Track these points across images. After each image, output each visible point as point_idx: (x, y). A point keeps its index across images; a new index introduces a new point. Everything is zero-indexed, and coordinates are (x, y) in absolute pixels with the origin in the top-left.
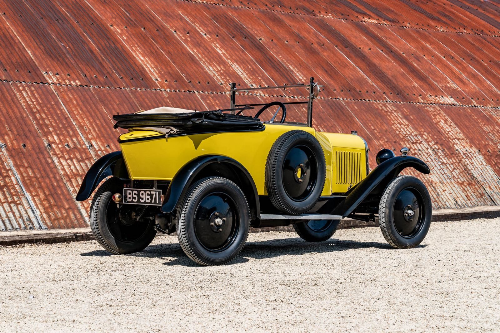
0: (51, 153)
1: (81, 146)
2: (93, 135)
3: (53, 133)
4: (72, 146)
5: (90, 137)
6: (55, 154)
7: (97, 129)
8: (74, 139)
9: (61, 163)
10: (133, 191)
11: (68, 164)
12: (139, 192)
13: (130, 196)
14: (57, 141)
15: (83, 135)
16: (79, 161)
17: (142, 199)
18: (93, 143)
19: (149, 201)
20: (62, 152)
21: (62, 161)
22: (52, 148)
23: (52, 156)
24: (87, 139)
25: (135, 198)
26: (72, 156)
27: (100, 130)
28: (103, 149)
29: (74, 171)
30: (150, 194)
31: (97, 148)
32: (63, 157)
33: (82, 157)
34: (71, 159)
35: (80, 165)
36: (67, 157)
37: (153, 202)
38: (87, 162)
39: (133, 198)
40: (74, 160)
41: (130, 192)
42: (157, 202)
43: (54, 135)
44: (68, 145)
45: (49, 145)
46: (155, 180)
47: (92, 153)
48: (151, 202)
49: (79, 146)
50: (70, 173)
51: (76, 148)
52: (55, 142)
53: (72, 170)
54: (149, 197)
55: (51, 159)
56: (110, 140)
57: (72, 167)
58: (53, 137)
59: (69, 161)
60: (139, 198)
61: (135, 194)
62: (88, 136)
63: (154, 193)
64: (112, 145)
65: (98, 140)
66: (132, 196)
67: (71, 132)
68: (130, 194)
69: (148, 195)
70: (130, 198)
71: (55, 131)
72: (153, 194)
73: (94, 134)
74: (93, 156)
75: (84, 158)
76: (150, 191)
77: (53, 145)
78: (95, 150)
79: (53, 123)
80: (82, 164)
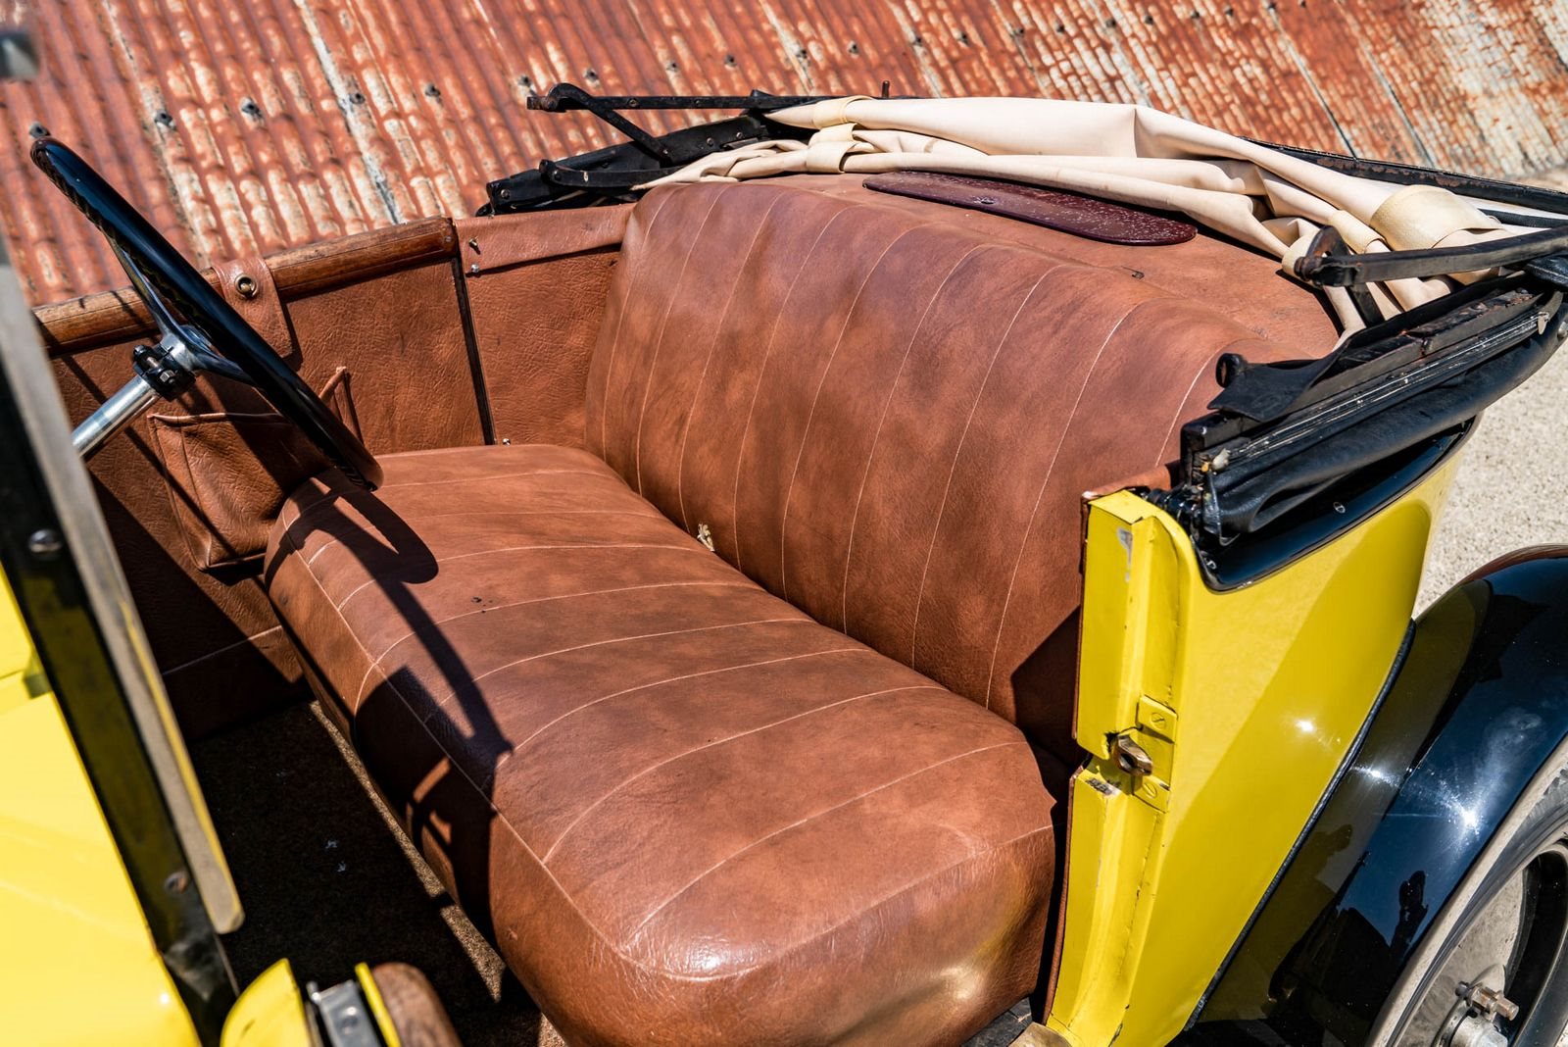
0: (169, 153)
1: (313, 102)
2: (374, 48)
3: (193, 55)
4: (271, 106)
5: (359, 55)
6: (189, 159)
7: (393, 18)
8: (288, 76)
9: (206, 200)
11: (241, 196)
14: (208, 93)
15: (329, 51)
16: (291, 178)
18: (370, 80)
20: (221, 143)
21: (214, 186)
22: (178, 130)
23: (171, 168)
24: (349, 67)
26: (264, 157)
27: (406, 23)
28: (408, 105)
29: (265, 229)
31: (382, 106)
32: (224, 170)
33: (310, 157)
34: (256, 173)
35: (298, 192)
36: (239, 165)
38: (329, 176)
40: (273, 177)
43: (195, 65)
44: (253, 109)
45: (167, 116)
47: (360, 131)
49: (302, 107)
50: (246, 242)
51: (289, 116)
52: (196, 103)
53: (254, 226)
55: (164, 181)
56: (441, 64)
57: (259, 213)
58: (190, 72)
59: (246, 185)
62: (349, 53)
64: (448, 84)
65: (391, 67)
67: (276, 43)
71: (203, 46)
73: (378, 39)
74: (363, 145)
75: (320, 159)
77: (186, 116)
78: (375, 120)
80: (307, 190)
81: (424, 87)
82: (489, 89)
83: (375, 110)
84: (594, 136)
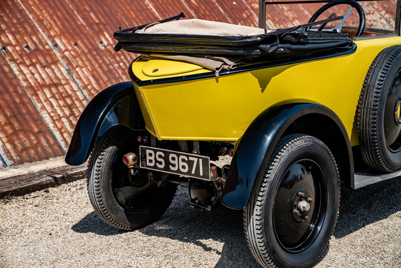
0: (7, 59)
1: (44, 46)
2: (56, 31)
3: (6, 31)
4: (32, 47)
5: (52, 33)
6: (13, 60)
7: (59, 23)
8: (34, 38)
9: (21, 71)
10: (155, 151)
11: (31, 71)
12: (167, 154)
13: (152, 158)
14: (14, 42)
15: (43, 32)
16: (43, 67)
17: (174, 166)
18: (58, 41)
19: (186, 170)
20: (21, 56)
21: (22, 68)
22: (8, 52)
23: (9, 63)
24: (50, 37)
25: (160, 163)
26: (34, 61)
27: (63, 24)
28: (70, 48)
29: (39, 80)
30: (186, 159)
31: (63, 48)
32: (24, 63)
33: (46, 61)
34: (34, 65)
35: (46, 71)
36: (28, 63)
37: (193, 172)
38: (53, 67)
39: (156, 161)
40: (38, 66)
41: (152, 152)
42: (201, 174)
43: (8, 34)
44: (27, 47)
45: (4, 48)
46: (196, 141)
47: (58, 55)
48: (189, 172)
49: (41, 47)
50: (35, 84)
51: (37, 49)
52: (10, 44)
53: (36, 80)
54: (185, 164)
55: (9, 66)
56: (76, 37)
57: (37, 76)
58: (7, 37)
59: (31, 68)
60: (168, 163)
61: (160, 156)
62: (49, 33)
63: (195, 160)
64: (79, 42)
65: (62, 37)
66: (155, 158)
67: (29, 29)
68: (150, 155)
69: (183, 160)
70: (151, 161)
71: (8, 28)
72: (193, 162)
73: (57, 29)
74: (60, 59)
75: (50, 62)
76: (188, 156)
77: (9, 48)
78: (60, 51)
79: (4, 18)
80: (48, 70)
81: (73, 44)
82: (91, 44)
83: (61, 50)
84: (124, 59)
